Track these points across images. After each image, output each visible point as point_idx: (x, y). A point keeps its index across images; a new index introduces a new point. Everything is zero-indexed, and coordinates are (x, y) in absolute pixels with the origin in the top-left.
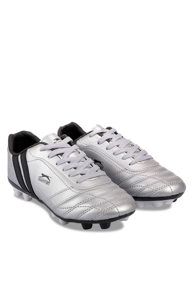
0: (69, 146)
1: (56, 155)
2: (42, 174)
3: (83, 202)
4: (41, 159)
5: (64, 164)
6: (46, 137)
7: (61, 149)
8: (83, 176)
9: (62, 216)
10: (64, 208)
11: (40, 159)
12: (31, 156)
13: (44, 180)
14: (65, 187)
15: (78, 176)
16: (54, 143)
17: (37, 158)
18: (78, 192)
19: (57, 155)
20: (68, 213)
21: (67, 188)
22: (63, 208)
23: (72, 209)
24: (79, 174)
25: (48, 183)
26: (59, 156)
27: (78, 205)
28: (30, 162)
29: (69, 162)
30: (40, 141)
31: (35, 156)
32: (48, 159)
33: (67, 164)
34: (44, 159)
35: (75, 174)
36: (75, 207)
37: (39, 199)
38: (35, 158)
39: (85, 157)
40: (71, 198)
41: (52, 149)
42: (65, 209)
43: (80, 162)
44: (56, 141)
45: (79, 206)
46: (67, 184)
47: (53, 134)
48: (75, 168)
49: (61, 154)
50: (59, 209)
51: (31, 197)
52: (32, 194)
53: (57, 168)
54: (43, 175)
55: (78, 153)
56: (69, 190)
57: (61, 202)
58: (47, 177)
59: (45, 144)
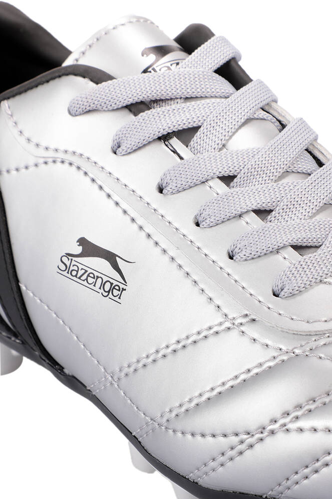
0: (224, 85)
1: (159, 138)
2: (82, 242)
3: (312, 407)
4: (77, 161)
5: (201, 187)
6: (101, 39)
7: (181, 105)
8: (309, 256)
9: (192, 477)
10: (203, 435)
11: (69, 158)
12: (22, 140)
13: (89, 276)
14: (212, 318)
15: (279, 257)
16: (145, 71)
17: (51, 154)
18: (284, 348)
19: (164, 138)
20: (229, 464)
21: (221, 324)
22: (198, 430)
23: (251, 440)
24: (284, 247)
25: (114, 290)
26: (175, 142)
27: (282, 421)
28: (14, 172)
29: (228, 179)
30: (68, 62)
31: (44, 144)
32: (111, 162)
33: (220, 187)
34: (94, 159)
35: (262, 246)
36: (264, 432)
37: (62, 368)
38: (41, 152)
39: (311, 148)
40: (243, 377)
41: (136, 108)
42: (210, 439)
43: (289, 180)
44: (152, 57)
45: (291, 426)
46: (218, 302)
47: (138, 19)
48: (262, 213)
49: (186, 134)
50: (179, 435)
51: (14, 353)
52: (24, 343)
53: (161, 211)
54: (89, 249)
55: (273, 127)
56: (234, 333)
57: (190, 400)
58: (111, 258)
59: (97, 76)
